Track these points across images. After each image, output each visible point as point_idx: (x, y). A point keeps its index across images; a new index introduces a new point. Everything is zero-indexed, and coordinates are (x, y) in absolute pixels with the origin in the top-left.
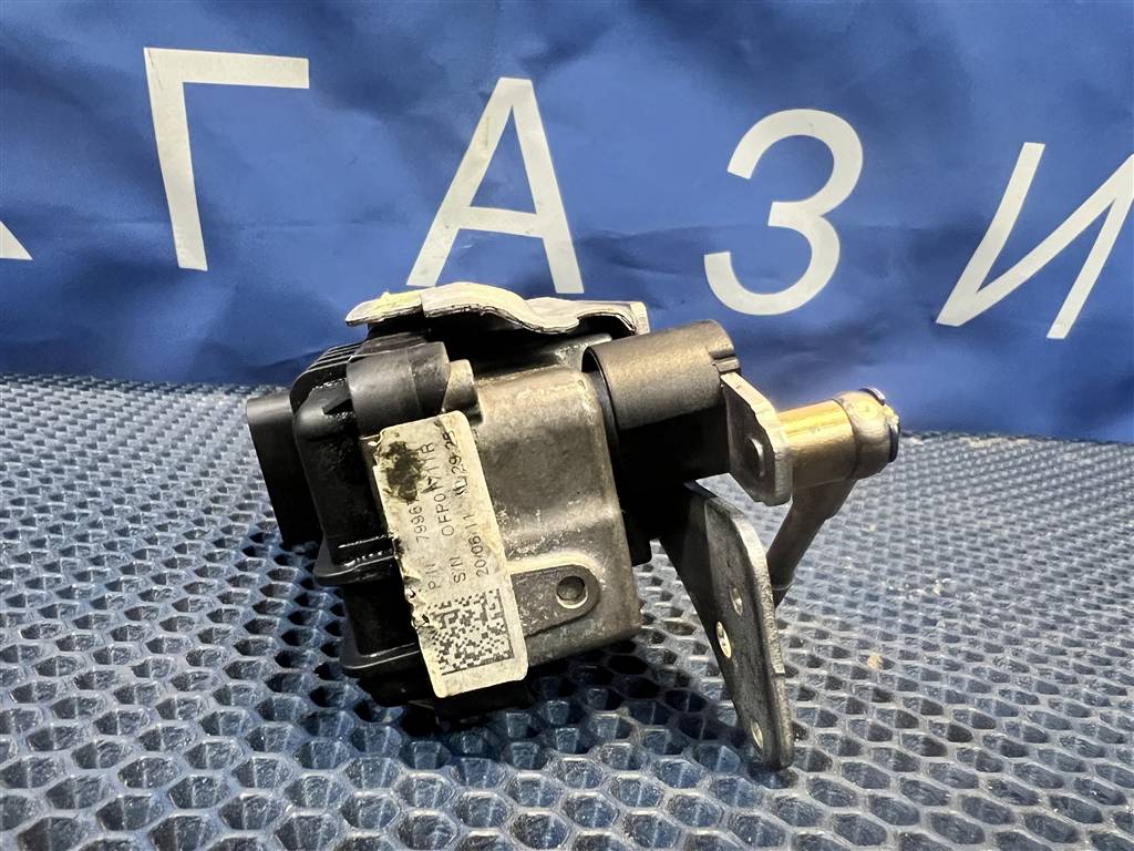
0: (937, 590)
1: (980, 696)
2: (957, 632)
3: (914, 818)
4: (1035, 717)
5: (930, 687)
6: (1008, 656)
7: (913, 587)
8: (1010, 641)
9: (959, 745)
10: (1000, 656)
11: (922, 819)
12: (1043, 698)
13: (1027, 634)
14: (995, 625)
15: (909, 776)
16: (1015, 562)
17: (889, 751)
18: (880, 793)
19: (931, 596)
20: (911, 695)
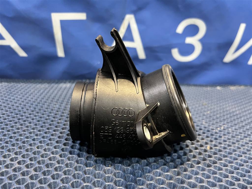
0: (222, 128)
1: (230, 155)
2: (226, 139)
3: (215, 185)
4: (241, 160)
7: (217, 128)
9: (225, 168)
10: (235, 145)
11: (217, 186)
12: (243, 155)
14: (234, 137)
16: (239, 120)
17: (211, 169)
20: (216, 156)
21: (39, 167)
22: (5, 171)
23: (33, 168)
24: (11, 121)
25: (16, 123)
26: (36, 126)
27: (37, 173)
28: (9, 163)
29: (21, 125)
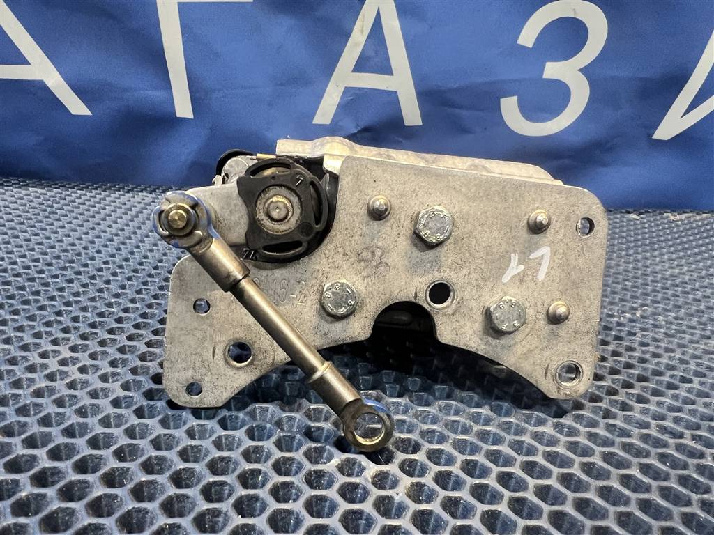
0: (638, 314)
1: (658, 378)
2: (649, 340)
3: (612, 444)
4: (689, 391)
5: (627, 373)
6: (678, 355)
7: (623, 312)
8: (681, 346)
9: (642, 405)
10: (673, 355)
11: (616, 445)
12: (696, 380)
13: (692, 342)
14: (673, 336)
15: (611, 422)
16: (691, 296)
17: (600, 407)
18: (594, 430)
19: (635, 318)
20: (617, 377)
21: (134, 380)
22: (47, 387)
23: (119, 383)
24: (56, 277)
25: (70, 281)
26: (124, 291)
27: (131, 395)
28: (55, 370)
29: (85, 286)
